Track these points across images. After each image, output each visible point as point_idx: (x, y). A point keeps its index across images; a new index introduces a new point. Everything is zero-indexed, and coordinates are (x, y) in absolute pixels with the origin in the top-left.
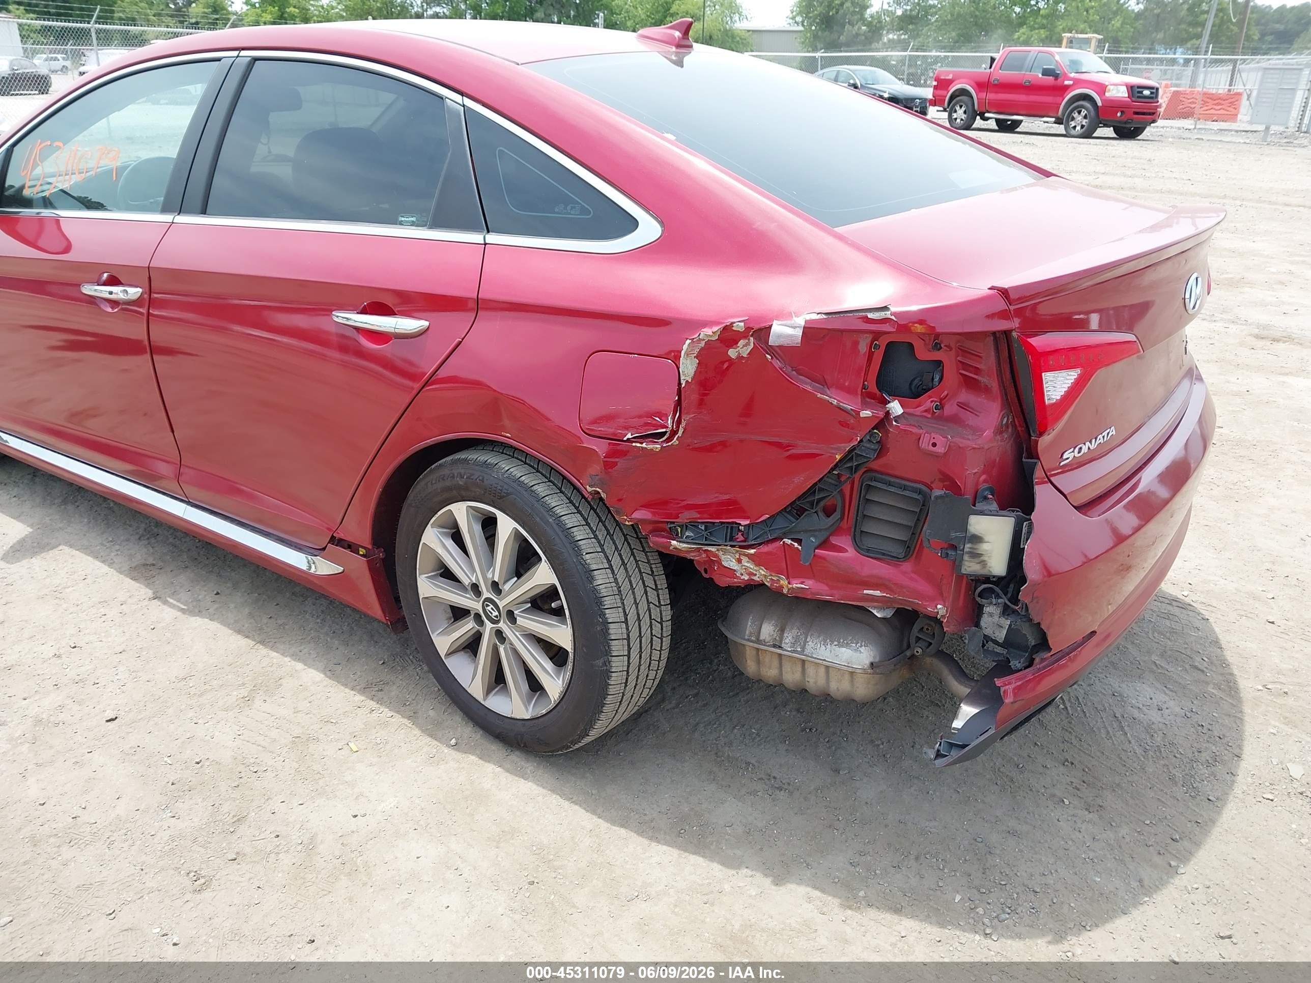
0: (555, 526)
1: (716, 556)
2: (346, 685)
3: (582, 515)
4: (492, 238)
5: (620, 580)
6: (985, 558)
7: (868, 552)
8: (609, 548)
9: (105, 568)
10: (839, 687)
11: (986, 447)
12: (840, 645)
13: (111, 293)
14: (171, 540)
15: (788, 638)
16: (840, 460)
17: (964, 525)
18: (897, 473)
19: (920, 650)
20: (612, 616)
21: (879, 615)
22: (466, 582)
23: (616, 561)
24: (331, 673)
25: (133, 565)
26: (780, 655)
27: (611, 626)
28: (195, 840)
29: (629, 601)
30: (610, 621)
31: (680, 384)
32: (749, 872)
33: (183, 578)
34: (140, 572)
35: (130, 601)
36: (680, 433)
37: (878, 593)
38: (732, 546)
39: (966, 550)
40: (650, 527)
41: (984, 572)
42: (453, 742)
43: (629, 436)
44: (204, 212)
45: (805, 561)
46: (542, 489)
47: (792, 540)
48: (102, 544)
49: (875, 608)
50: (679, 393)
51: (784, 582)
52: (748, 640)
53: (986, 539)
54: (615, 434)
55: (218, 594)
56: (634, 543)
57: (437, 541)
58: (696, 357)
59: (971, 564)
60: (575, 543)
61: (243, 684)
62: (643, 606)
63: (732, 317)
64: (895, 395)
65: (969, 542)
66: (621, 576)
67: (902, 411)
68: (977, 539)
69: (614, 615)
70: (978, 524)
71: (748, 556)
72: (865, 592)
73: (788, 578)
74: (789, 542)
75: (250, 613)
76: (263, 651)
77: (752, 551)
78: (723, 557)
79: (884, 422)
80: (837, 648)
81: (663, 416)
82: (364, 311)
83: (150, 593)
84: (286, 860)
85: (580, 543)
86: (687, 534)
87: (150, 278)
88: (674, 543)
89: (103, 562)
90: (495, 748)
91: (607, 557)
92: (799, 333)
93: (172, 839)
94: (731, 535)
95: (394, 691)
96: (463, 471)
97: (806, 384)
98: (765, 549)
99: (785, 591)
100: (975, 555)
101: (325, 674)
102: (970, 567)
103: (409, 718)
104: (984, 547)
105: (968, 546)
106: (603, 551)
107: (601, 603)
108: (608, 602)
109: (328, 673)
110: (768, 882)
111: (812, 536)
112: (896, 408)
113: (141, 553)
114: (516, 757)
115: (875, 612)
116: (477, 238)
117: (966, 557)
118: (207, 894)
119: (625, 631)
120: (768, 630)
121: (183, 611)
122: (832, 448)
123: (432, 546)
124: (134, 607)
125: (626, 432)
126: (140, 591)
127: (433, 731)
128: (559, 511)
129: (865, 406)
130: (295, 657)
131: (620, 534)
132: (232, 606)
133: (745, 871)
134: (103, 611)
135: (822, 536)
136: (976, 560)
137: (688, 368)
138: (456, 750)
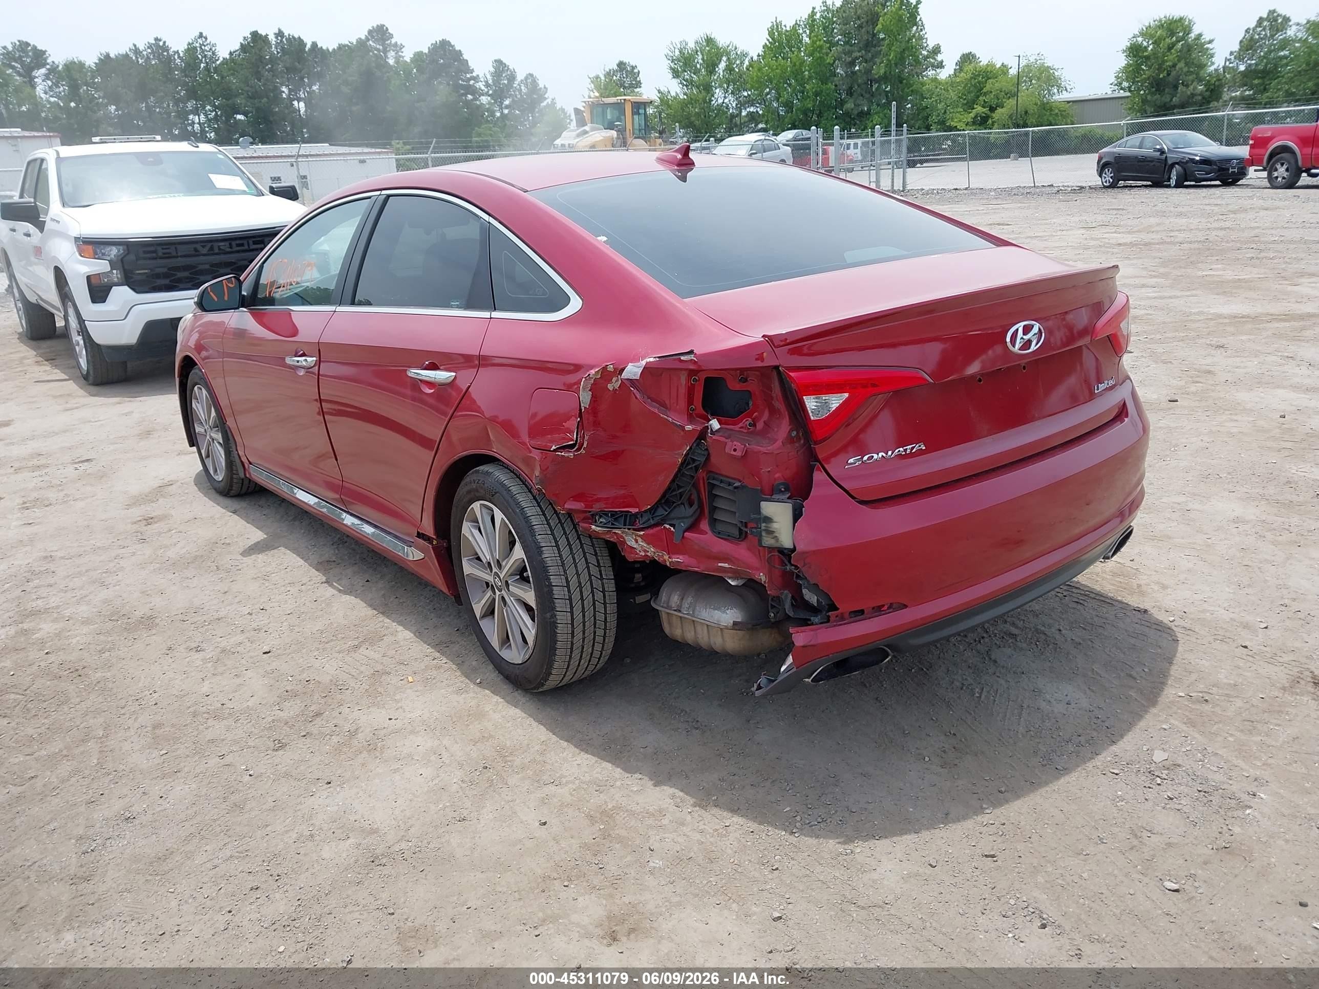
0: (520, 514)
1: (622, 537)
2: (425, 642)
3: (541, 508)
4: (495, 314)
5: (564, 557)
6: (775, 534)
7: (718, 534)
8: (558, 532)
9: (302, 562)
10: (718, 642)
11: (776, 452)
12: (715, 609)
13: (298, 361)
14: (353, 546)
15: (686, 605)
16: (682, 464)
17: (758, 510)
18: (724, 473)
19: (772, 615)
20: (554, 580)
21: (733, 583)
22: (484, 561)
23: (562, 542)
24: (419, 634)
25: (320, 561)
26: (681, 617)
27: (554, 588)
28: (286, 723)
29: (571, 572)
30: (553, 584)
31: (580, 410)
32: (640, 776)
33: (349, 571)
34: (323, 566)
35: (309, 583)
36: (585, 445)
37: (726, 565)
38: (629, 529)
39: (763, 528)
40: (582, 516)
41: (777, 545)
42: (478, 681)
43: (554, 448)
44: (353, 303)
45: (677, 540)
46: (515, 489)
47: (671, 525)
48: (307, 547)
49: (730, 578)
50: (580, 415)
51: (666, 557)
52: (662, 607)
53: (775, 519)
54: (546, 446)
55: (368, 581)
56: (568, 527)
57: (469, 531)
58: (590, 390)
59: (768, 539)
60: (531, 527)
61: (358, 638)
62: (584, 577)
63: (607, 362)
64: (715, 415)
65: (764, 522)
66: (565, 552)
67: (719, 427)
68: (768, 520)
69: (556, 580)
70: (769, 508)
71: (640, 536)
72: (720, 564)
73: (669, 554)
74: (668, 526)
75: (384, 595)
76: (381, 618)
77: (642, 533)
78: (626, 538)
79: (702, 435)
80: (712, 611)
81: (571, 432)
82: (427, 368)
83: (324, 579)
84: (335, 739)
85: (535, 527)
86: (601, 520)
87: (319, 350)
88: (593, 527)
89: (302, 558)
90: (506, 687)
91: (555, 539)
92: (640, 371)
93: (273, 721)
94: (630, 521)
95: (456, 647)
96: (475, 478)
97: (655, 407)
98: (651, 531)
99: (668, 564)
100: (770, 532)
101: (415, 635)
102: (768, 541)
103: (457, 665)
104: (775, 526)
105: (763, 525)
106: (553, 534)
107: (547, 571)
108: (552, 570)
109: (417, 634)
110: (650, 784)
111: (683, 522)
112: (715, 424)
113: (328, 553)
114: (518, 695)
115: (730, 581)
116: (486, 314)
117: (764, 534)
118: (281, 752)
119: (566, 593)
120: (675, 599)
121: (340, 591)
122: (676, 454)
123: (467, 535)
124: (309, 587)
125: (551, 445)
126: (319, 577)
127: (469, 674)
128: (523, 504)
129: (691, 423)
130: (400, 623)
131: (570, 523)
132: (374, 589)
133: (638, 776)
134: (288, 589)
135: (689, 522)
136: (771, 536)
137: (585, 398)
138: (480, 687)
